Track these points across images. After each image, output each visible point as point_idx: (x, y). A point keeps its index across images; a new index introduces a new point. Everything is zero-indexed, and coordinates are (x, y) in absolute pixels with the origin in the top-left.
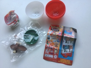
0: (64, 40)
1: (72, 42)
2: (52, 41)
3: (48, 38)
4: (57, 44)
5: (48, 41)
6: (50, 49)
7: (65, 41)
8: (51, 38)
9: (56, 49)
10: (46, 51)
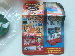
0: (48, 21)
1: (60, 22)
2: (31, 26)
3: (25, 23)
4: (40, 29)
5: (25, 27)
6: (30, 38)
7: (50, 23)
8: (29, 22)
9: (40, 37)
10: (25, 42)
